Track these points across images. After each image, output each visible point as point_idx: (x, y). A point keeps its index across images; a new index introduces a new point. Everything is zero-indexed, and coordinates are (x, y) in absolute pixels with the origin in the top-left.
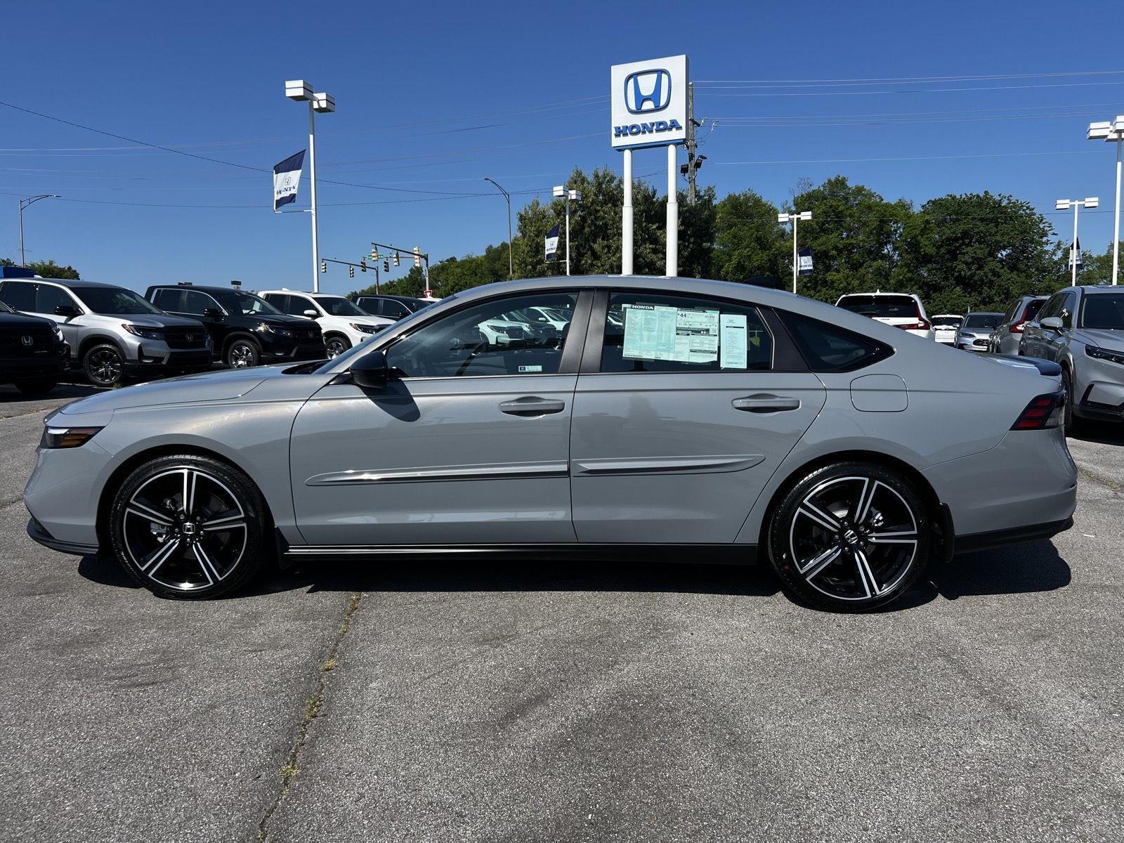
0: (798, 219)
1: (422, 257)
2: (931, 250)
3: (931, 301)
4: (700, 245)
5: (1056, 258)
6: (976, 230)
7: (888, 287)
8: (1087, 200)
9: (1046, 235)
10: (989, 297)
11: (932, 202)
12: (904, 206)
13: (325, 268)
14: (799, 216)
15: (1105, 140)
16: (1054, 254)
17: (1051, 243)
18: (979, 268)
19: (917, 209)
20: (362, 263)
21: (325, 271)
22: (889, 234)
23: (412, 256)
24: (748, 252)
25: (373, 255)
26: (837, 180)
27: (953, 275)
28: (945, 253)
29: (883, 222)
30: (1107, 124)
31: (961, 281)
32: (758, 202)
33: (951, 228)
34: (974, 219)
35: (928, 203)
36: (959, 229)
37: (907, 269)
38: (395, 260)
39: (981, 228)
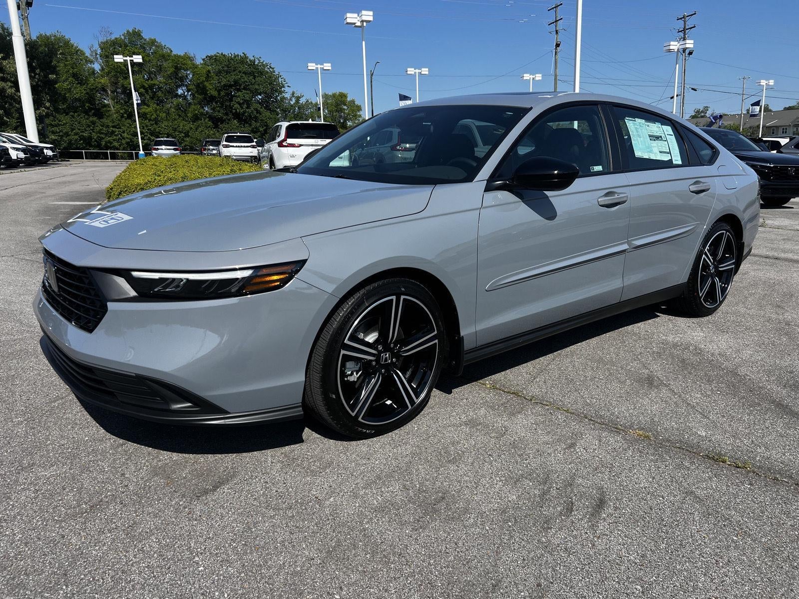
0: (131, 61)
2: (215, 93)
3: (220, 130)
4: (46, 76)
5: (292, 103)
6: (243, 80)
7: (187, 119)
8: (325, 64)
9: (283, 87)
10: (256, 128)
11: (209, 57)
12: (189, 58)
14: (131, 59)
15: (353, 26)
16: (291, 100)
17: (286, 92)
18: (248, 108)
19: (199, 61)
22: (182, 79)
24: (68, 85)
26: (134, 32)
27: (231, 112)
28: (225, 96)
29: (177, 69)
30: (355, 15)
31: (237, 116)
32: (67, 43)
33: (226, 77)
34: (240, 72)
35: (206, 58)
36: (232, 78)
37: (199, 106)
39: (246, 79)
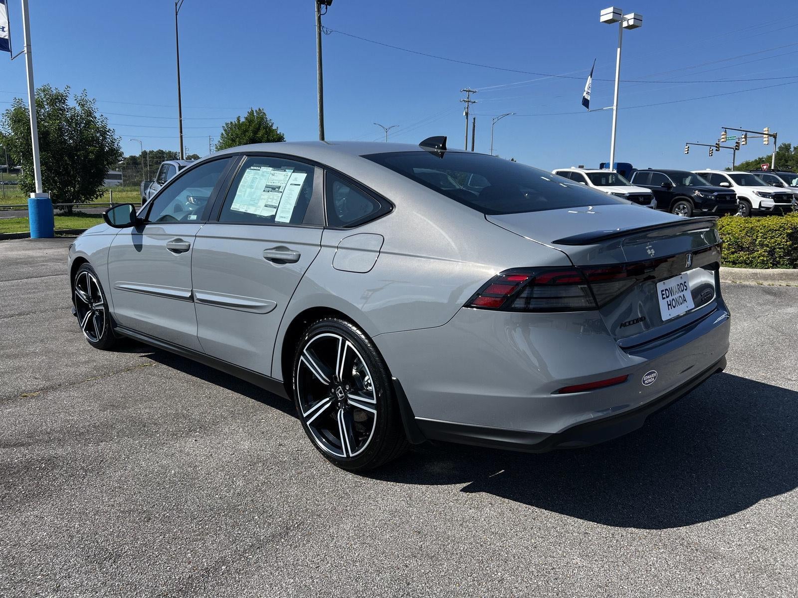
1: (770, 135)
13: (688, 150)
20: (717, 144)
21: (688, 153)
23: (762, 135)
25: (723, 137)
38: (744, 140)
